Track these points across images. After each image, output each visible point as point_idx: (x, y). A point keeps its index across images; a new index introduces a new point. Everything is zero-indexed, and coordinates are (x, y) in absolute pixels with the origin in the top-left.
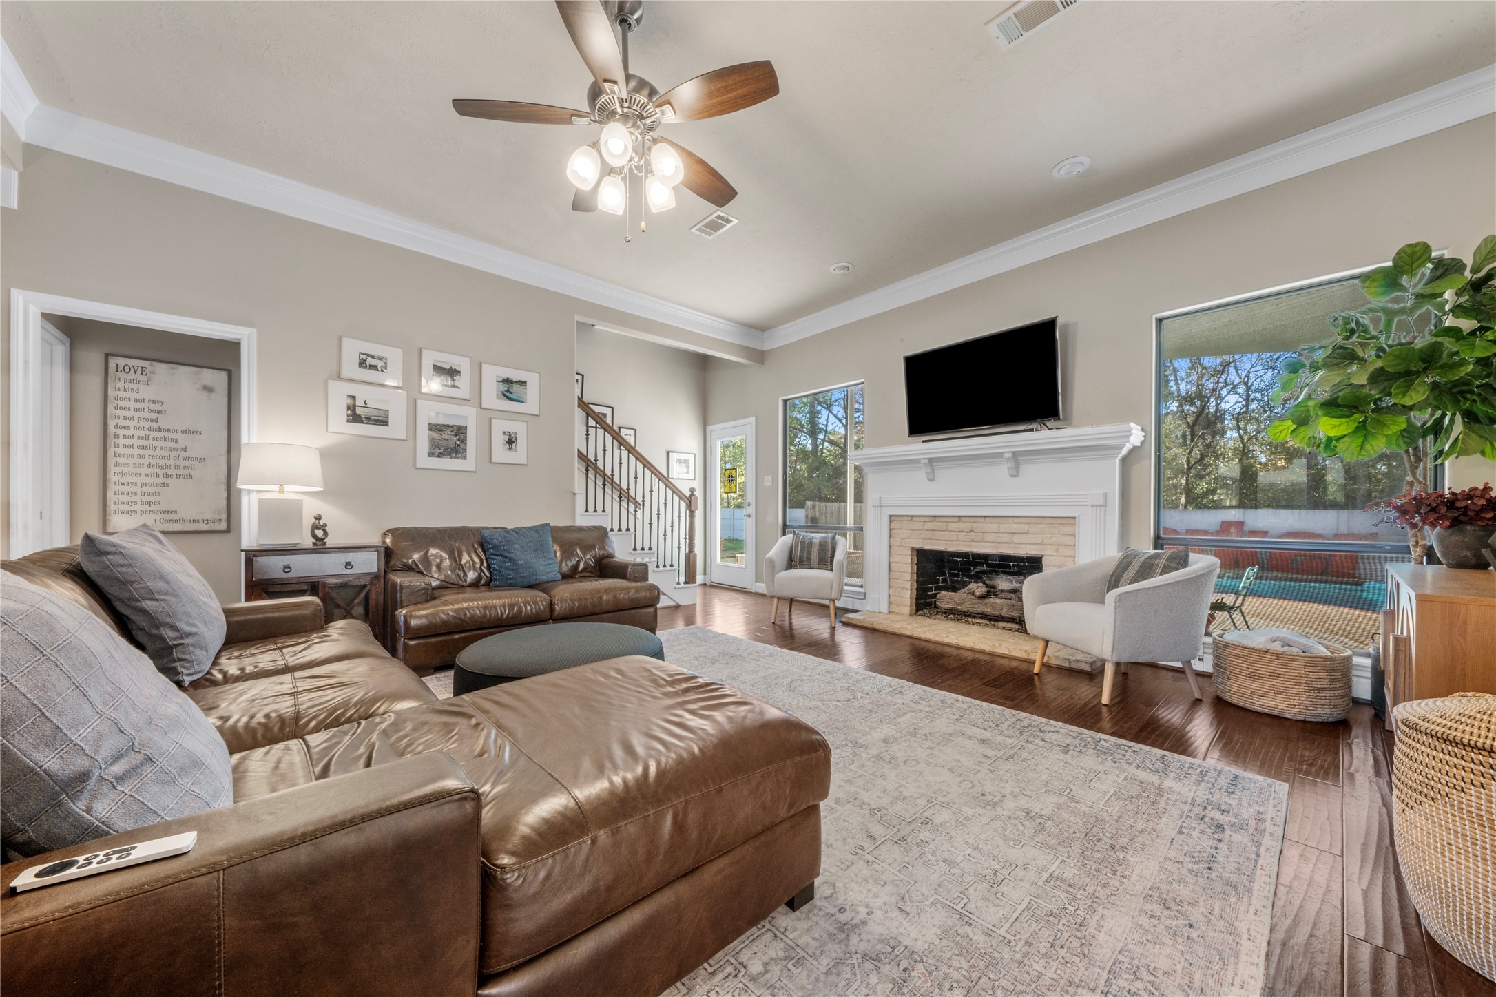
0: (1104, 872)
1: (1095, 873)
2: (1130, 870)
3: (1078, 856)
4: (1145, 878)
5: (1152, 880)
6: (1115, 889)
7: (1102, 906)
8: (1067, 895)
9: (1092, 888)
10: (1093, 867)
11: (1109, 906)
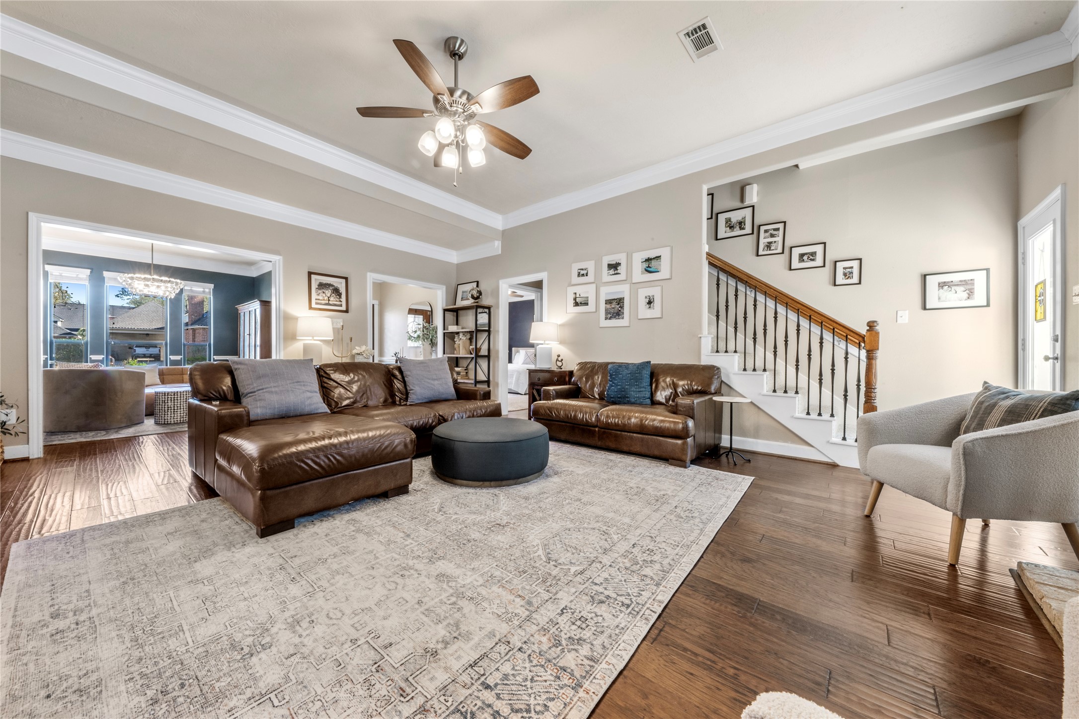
0: (149, 667)
1: (156, 660)
2: (130, 689)
3: (182, 657)
4: (112, 696)
5: (104, 701)
6: (130, 665)
7: (129, 647)
8: (159, 631)
9: (147, 650)
10: (162, 662)
11: (124, 652)
